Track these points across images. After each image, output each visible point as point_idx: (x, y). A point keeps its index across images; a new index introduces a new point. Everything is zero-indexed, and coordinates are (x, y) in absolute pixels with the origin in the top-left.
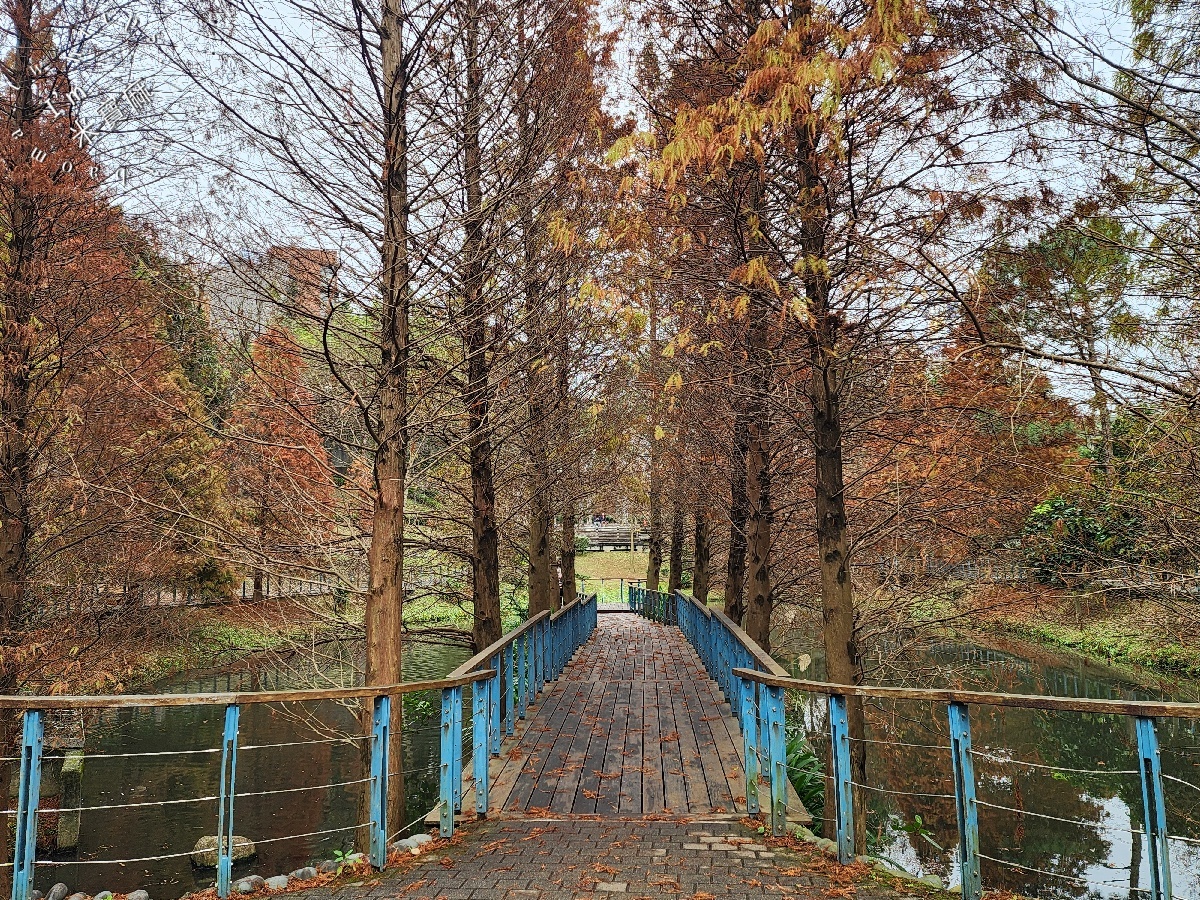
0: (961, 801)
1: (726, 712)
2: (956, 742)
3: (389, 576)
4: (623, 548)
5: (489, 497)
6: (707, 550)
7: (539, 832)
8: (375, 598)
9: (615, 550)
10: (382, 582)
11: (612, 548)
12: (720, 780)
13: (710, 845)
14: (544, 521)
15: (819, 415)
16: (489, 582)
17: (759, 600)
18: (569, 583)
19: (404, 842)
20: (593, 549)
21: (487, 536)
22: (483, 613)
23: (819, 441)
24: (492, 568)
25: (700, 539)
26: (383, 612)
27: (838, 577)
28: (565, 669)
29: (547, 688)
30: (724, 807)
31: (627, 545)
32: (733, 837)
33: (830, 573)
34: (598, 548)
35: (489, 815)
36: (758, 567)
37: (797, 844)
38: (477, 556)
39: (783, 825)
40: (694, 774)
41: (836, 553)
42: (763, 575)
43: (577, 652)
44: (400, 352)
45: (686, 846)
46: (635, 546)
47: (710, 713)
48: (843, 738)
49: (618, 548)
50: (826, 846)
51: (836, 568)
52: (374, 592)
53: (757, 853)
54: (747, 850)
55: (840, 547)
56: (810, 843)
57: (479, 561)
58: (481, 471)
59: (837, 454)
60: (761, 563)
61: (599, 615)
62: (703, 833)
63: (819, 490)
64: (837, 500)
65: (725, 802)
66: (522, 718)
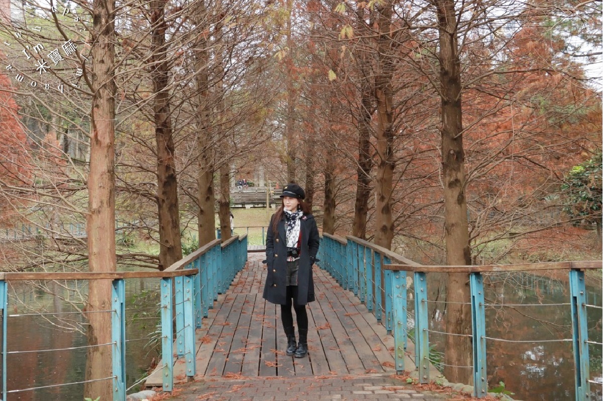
0: (578, 343)
1: (363, 310)
2: (575, 298)
3: (105, 199)
4: (260, 206)
5: (170, 149)
6: (333, 201)
7: (238, 387)
8: (94, 216)
9: (254, 207)
10: (100, 204)
11: (252, 206)
12: (369, 352)
13: (373, 392)
14: (209, 175)
15: (444, 73)
16: (172, 217)
17: (384, 229)
18: (225, 227)
19: (135, 395)
20: (237, 206)
21: (169, 181)
22: (167, 242)
23: (445, 94)
24: (173, 207)
25: (328, 193)
26: (101, 228)
27: (458, 200)
28: (231, 287)
29: (220, 298)
30: (375, 369)
31: (264, 203)
32: (388, 386)
33: (452, 197)
34: (240, 206)
35: (196, 378)
36: (384, 204)
37: (438, 388)
38: (161, 197)
39: (428, 376)
40: (348, 351)
41: (457, 181)
42: (387, 210)
43: (237, 276)
44: (109, 15)
45: (355, 392)
46: (270, 204)
47: (351, 311)
48: (480, 305)
49: (257, 206)
50: (462, 387)
51: (455, 193)
52: (93, 213)
53: (410, 394)
54: (402, 393)
55: (460, 176)
56: (448, 387)
57: (163, 201)
58: (163, 129)
59: (458, 104)
60: (386, 201)
61: (248, 253)
62: (365, 384)
63: (444, 133)
64: (458, 140)
65: (376, 367)
66: (206, 317)
